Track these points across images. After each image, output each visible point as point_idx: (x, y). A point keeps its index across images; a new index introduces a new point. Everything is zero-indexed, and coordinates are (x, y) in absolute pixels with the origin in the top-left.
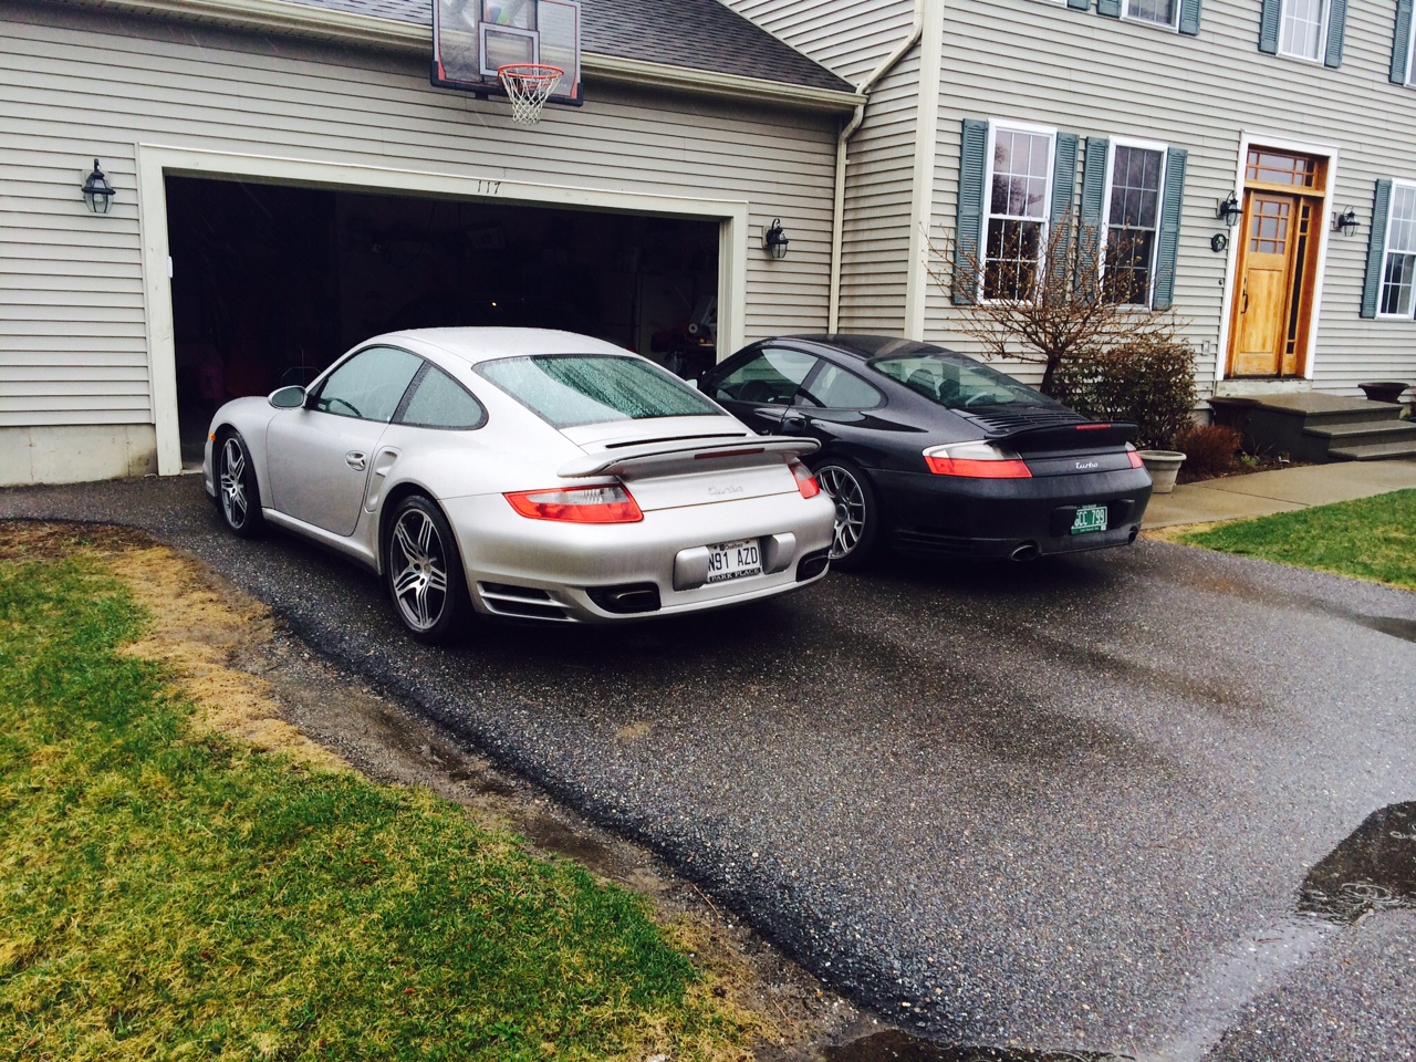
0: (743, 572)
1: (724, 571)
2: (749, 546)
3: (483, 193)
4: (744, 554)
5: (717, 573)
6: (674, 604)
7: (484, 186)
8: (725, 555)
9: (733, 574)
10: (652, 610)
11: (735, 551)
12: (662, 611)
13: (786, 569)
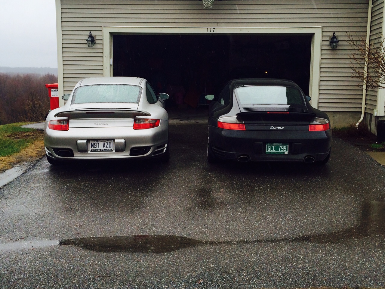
0: (105, 150)
1: (97, 148)
2: (108, 142)
3: (209, 32)
4: (106, 144)
5: (94, 149)
6: (78, 156)
7: (209, 30)
8: (98, 144)
9: (101, 150)
10: (71, 157)
11: (103, 143)
12: (74, 158)
13: (124, 151)
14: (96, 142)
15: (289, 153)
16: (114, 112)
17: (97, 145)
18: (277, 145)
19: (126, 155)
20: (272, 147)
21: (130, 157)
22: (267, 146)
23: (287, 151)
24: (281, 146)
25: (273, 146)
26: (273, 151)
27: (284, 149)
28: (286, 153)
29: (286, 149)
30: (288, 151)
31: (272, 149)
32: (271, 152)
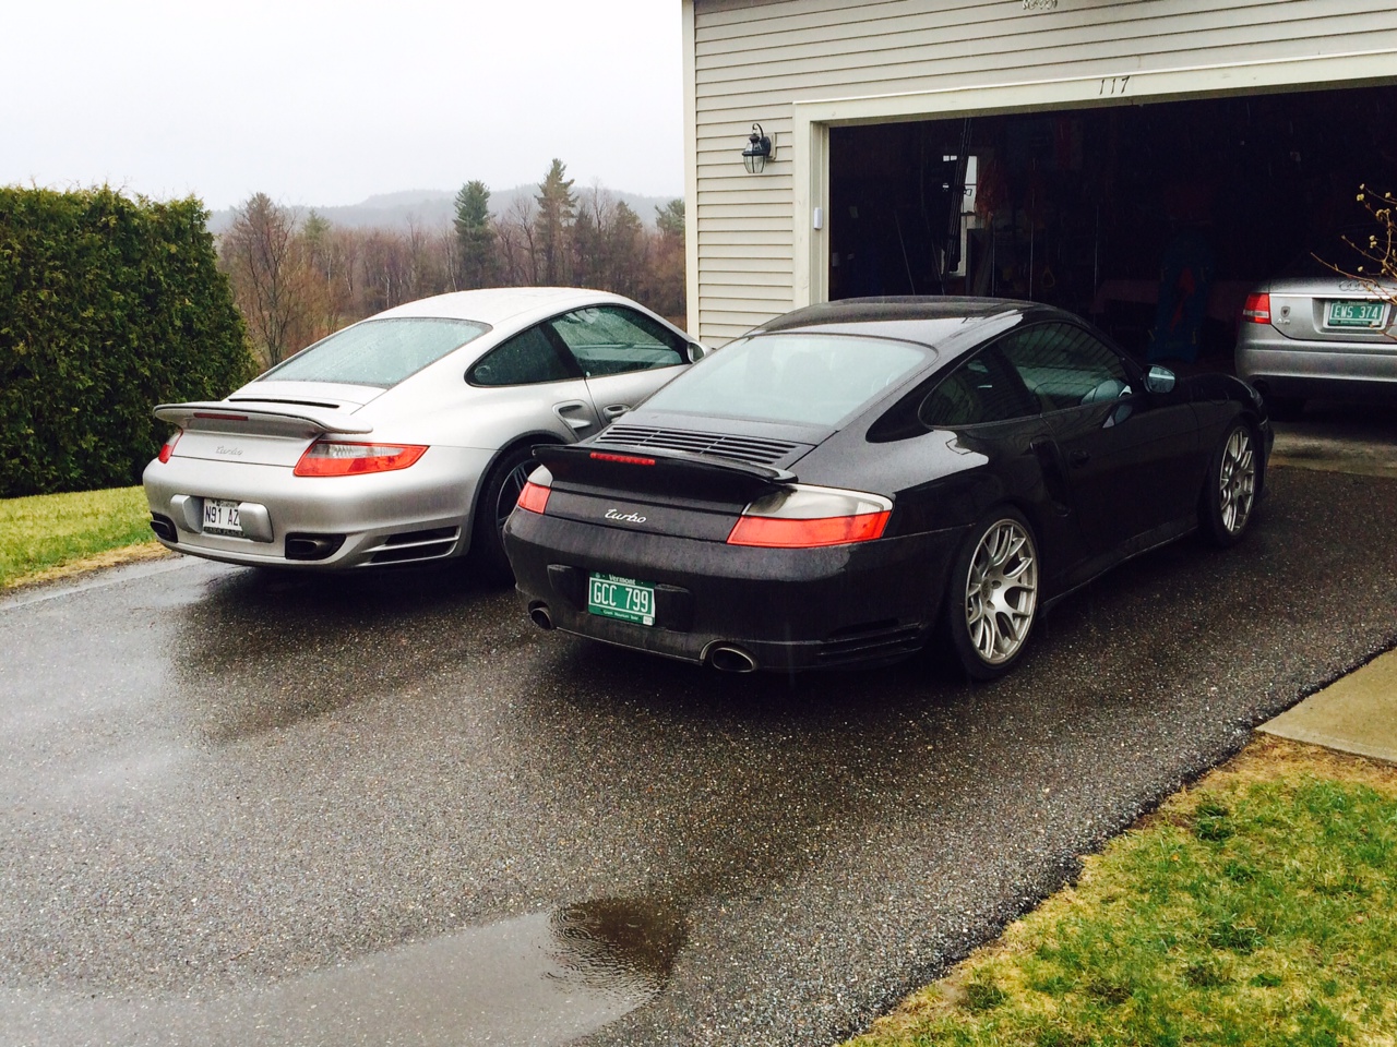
0: (230, 531)
1: (217, 524)
3: (1107, 95)
4: (234, 514)
5: (211, 525)
6: (184, 542)
7: (1109, 84)
8: (220, 511)
9: (223, 530)
10: (173, 542)
11: (228, 510)
13: (273, 541)
14: (215, 505)
15: (657, 620)
16: (246, 418)
17: (218, 513)
18: (624, 582)
19: (275, 555)
20: (607, 590)
21: (284, 560)
22: (594, 582)
23: (649, 612)
24: (634, 589)
25: (610, 585)
26: (609, 605)
27: (641, 605)
28: (648, 621)
29: (646, 603)
30: (653, 615)
31: (607, 598)
32: (602, 610)
